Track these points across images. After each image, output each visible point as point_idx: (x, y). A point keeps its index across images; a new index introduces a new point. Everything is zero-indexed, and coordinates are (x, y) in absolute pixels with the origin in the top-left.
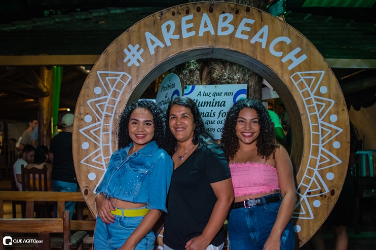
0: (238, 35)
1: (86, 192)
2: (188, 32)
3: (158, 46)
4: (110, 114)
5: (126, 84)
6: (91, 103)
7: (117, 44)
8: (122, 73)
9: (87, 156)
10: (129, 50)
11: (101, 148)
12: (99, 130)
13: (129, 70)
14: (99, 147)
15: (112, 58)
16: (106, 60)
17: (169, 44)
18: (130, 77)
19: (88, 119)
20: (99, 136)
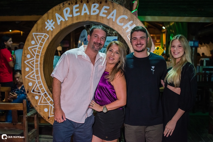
0: (101, 15)
1: (28, 92)
2: (76, 13)
3: (62, 21)
4: (38, 54)
5: (46, 39)
6: (30, 49)
7: (42, 19)
8: (44, 34)
9: (28, 74)
10: (48, 23)
11: (34, 71)
12: (34, 62)
13: (48, 32)
14: (34, 70)
15: (40, 27)
16: (37, 27)
17: (67, 19)
18: (48, 36)
19: (28, 56)
20: (34, 65)
